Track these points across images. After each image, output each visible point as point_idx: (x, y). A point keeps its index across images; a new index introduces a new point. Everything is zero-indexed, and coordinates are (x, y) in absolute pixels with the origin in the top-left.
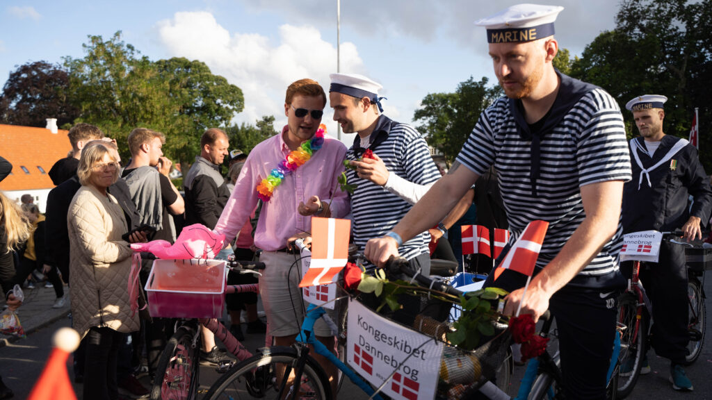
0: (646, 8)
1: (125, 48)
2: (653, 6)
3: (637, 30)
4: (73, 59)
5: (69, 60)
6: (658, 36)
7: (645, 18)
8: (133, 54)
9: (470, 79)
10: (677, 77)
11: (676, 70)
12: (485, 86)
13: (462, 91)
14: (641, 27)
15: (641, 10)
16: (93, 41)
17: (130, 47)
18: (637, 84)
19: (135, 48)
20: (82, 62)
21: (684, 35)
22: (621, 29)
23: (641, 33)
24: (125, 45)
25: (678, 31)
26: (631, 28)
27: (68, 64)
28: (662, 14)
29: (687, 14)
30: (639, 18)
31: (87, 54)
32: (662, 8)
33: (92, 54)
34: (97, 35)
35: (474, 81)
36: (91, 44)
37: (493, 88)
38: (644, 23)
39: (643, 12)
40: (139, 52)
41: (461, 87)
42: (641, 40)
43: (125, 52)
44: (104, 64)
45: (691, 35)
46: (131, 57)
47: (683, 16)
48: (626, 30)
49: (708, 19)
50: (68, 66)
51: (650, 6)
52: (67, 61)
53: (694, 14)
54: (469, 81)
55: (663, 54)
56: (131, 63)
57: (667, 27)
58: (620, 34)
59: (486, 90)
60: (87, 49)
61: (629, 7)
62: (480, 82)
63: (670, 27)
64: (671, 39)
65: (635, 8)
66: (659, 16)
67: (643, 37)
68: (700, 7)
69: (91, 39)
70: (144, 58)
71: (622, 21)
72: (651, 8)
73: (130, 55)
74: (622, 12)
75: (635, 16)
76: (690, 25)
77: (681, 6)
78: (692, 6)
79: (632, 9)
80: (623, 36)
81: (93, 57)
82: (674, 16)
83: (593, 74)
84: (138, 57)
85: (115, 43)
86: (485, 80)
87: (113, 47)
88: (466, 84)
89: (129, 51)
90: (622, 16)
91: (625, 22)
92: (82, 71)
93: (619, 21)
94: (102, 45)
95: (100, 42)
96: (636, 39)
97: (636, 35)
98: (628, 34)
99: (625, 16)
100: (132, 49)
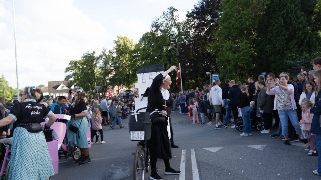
2: (164, 22)
3: (159, 31)
6: (167, 34)
10: (176, 51)
11: (175, 48)
12: (94, 55)
13: (84, 58)
14: (161, 30)
18: (160, 54)
21: (177, 34)
22: (152, 31)
23: (161, 32)
25: (175, 32)
26: (156, 30)
28: (168, 25)
29: (177, 26)
30: (159, 26)
32: (168, 23)
37: (98, 56)
38: (162, 28)
39: (161, 24)
41: (83, 56)
42: (161, 35)
45: (180, 34)
47: (176, 26)
48: (155, 31)
49: (185, 28)
51: (163, 22)
53: (180, 25)
54: (87, 53)
55: (169, 42)
57: (170, 30)
58: (153, 34)
59: (95, 57)
61: (155, 22)
62: (92, 54)
63: (172, 31)
64: (172, 35)
65: (158, 23)
66: (167, 26)
67: (162, 34)
68: (182, 23)
71: (153, 27)
72: (164, 23)
75: (158, 26)
76: (178, 30)
77: (175, 22)
78: (179, 23)
79: (156, 23)
82: (173, 26)
83: (142, 50)
86: (94, 53)
90: (153, 25)
91: (154, 28)
93: (151, 27)
96: (159, 35)
97: (159, 34)
98: (156, 33)
99: (154, 25)
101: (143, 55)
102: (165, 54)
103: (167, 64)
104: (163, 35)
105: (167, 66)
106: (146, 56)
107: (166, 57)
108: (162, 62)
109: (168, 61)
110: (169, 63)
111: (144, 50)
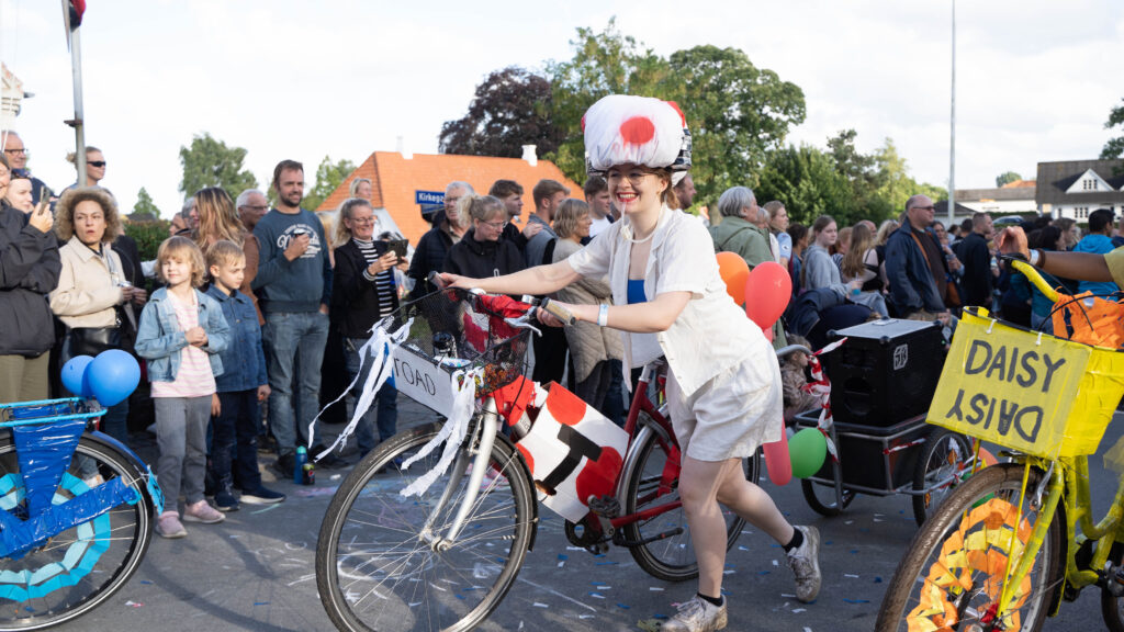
1: (622, 41)
4: (557, 62)
5: (551, 64)
8: (633, 48)
16: (581, 36)
17: (628, 39)
19: (636, 40)
20: (569, 66)
24: (624, 36)
27: (550, 69)
31: (575, 55)
33: (580, 54)
34: (585, 28)
36: (577, 40)
40: (642, 45)
43: (624, 47)
44: (597, 66)
46: (632, 53)
50: (550, 72)
52: (549, 66)
56: (632, 62)
60: (574, 47)
69: (579, 33)
70: (649, 52)
73: (630, 50)
81: (582, 58)
84: (641, 52)
85: (610, 35)
87: (607, 41)
89: (629, 44)
92: (569, 79)
94: (591, 40)
95: (590, 35)
100: (633, 41)
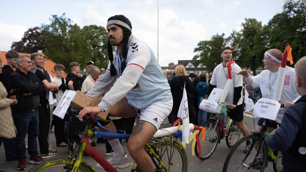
0: (297, 2)
1: (67, 20)
2: (300, 1)
3: (292, 12)
4: (45, 25)
5: (43, 25)
6: (302, 15)
7: (296, 7)
8: (70, 22)
9: (217, 34)
12: (224, 37)
13: (214, 39)
14: (294, 11)
15: (294, 3)
16: (54, 17)
17: (69, 19)
18: (292, 36)
19: (71, 20)
20: (49, 26)
22: (285, 12)
23: (294, 13)
24: (67, 19)
26: (289, 12)
27: (43, 26)
28: (304, 5)
30: (293, 7)
31: (51, 23)
33: (53, 23)
35: (219, 35)
36: (53, 18)
37: (227, 38)
38: (296, 9)
39: (295, 4)
40: (73, 22)
41: (213, 37)
42: (294, 17)
43: (67, 22)
44: (59, 27)
46: (70, 24)
50: (43, 27)
51: (298, 2)
52: (42, 26)
54: (217, 35)
55: (304, 23)
56: (71, 26)
58: (285, 15)
59: (224, 39)
60: (51, 20)
61: (289, 2)
62: (221, 35)
65: (292, 3)
66: (302, 6)
67: (295, 15)
69: (52, 16)
70: (76, 24)
71: (286, 8)
72: (299, 3)
73: (69, 23)
74: (286, 4)
75: (292, 6)
79: (290, 3)
80: (286, 15)
81: (53, 25)
83: (272, 32)
84: (73, 24)
85: (63, 18)
86: (223, 34)
87: (62, 19)
88: (215, 36)
89: (69, 21)
90: (285, 6)
91: (287, 9)
92: (49, 30)
93: (284, 8)
94: (57, 19)
95: (56, 17)
96: (292, 17)
97: (292, 15)
98: (288, 14)
99: (287, 6)
100: (70, 20)
101: (273, 37)
102: (298, 37)
103: (299, 47)
104: (297, 16)
105: (300, 49)
106: (276, 39)
107: (299, 40)
108: (293, 45)
109: (300, 44)
110: (302, 46)
111: (274, 32)
